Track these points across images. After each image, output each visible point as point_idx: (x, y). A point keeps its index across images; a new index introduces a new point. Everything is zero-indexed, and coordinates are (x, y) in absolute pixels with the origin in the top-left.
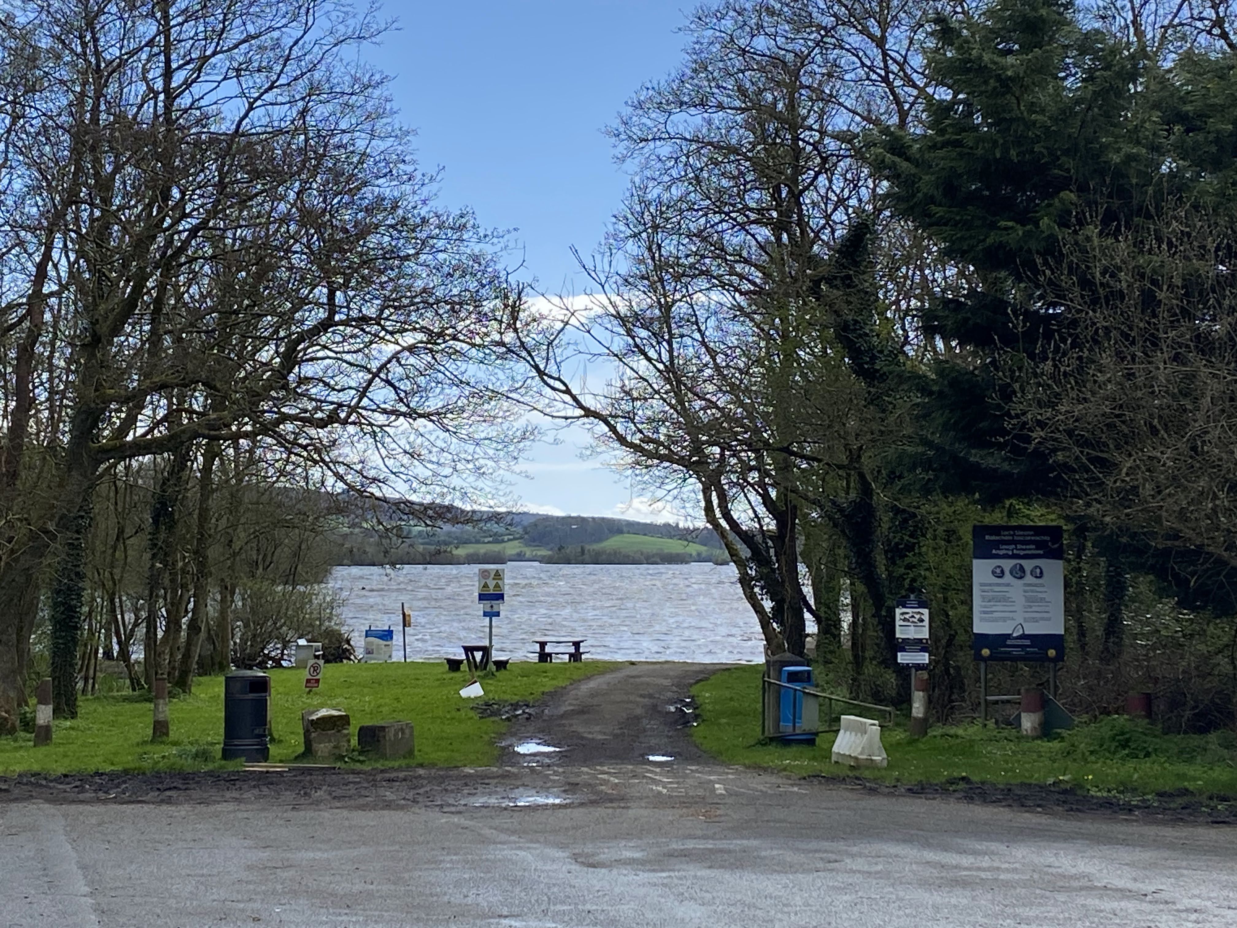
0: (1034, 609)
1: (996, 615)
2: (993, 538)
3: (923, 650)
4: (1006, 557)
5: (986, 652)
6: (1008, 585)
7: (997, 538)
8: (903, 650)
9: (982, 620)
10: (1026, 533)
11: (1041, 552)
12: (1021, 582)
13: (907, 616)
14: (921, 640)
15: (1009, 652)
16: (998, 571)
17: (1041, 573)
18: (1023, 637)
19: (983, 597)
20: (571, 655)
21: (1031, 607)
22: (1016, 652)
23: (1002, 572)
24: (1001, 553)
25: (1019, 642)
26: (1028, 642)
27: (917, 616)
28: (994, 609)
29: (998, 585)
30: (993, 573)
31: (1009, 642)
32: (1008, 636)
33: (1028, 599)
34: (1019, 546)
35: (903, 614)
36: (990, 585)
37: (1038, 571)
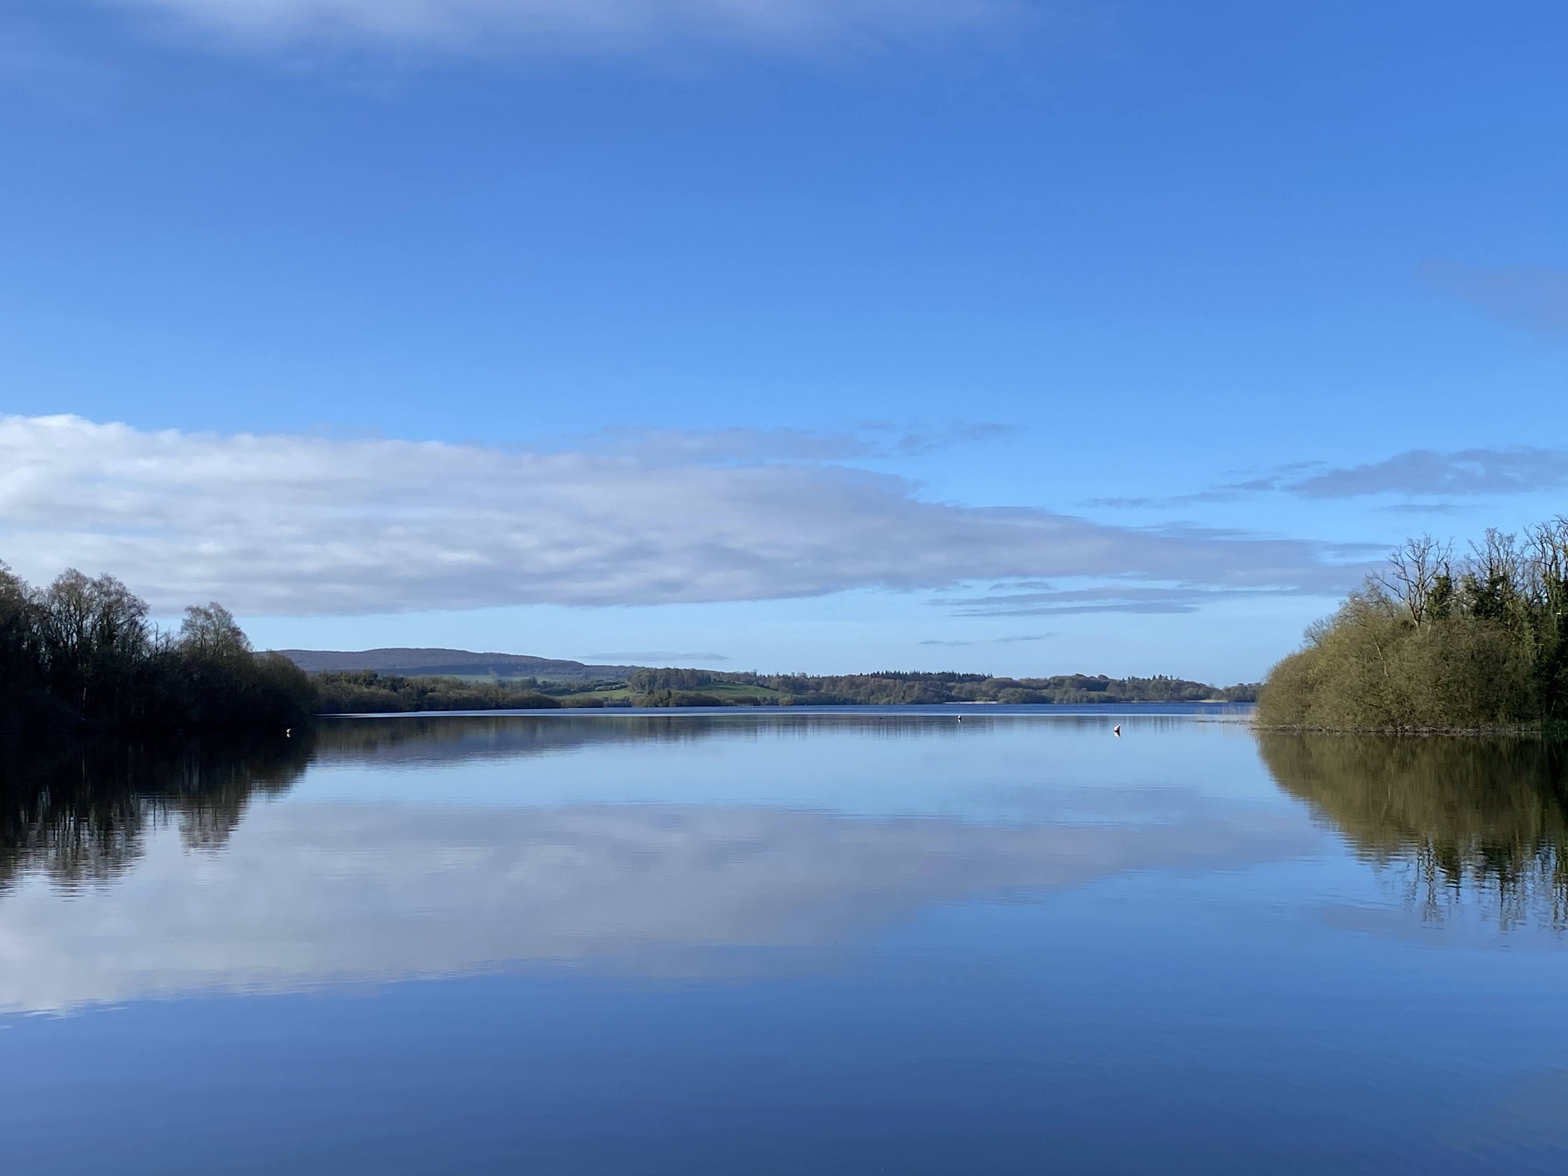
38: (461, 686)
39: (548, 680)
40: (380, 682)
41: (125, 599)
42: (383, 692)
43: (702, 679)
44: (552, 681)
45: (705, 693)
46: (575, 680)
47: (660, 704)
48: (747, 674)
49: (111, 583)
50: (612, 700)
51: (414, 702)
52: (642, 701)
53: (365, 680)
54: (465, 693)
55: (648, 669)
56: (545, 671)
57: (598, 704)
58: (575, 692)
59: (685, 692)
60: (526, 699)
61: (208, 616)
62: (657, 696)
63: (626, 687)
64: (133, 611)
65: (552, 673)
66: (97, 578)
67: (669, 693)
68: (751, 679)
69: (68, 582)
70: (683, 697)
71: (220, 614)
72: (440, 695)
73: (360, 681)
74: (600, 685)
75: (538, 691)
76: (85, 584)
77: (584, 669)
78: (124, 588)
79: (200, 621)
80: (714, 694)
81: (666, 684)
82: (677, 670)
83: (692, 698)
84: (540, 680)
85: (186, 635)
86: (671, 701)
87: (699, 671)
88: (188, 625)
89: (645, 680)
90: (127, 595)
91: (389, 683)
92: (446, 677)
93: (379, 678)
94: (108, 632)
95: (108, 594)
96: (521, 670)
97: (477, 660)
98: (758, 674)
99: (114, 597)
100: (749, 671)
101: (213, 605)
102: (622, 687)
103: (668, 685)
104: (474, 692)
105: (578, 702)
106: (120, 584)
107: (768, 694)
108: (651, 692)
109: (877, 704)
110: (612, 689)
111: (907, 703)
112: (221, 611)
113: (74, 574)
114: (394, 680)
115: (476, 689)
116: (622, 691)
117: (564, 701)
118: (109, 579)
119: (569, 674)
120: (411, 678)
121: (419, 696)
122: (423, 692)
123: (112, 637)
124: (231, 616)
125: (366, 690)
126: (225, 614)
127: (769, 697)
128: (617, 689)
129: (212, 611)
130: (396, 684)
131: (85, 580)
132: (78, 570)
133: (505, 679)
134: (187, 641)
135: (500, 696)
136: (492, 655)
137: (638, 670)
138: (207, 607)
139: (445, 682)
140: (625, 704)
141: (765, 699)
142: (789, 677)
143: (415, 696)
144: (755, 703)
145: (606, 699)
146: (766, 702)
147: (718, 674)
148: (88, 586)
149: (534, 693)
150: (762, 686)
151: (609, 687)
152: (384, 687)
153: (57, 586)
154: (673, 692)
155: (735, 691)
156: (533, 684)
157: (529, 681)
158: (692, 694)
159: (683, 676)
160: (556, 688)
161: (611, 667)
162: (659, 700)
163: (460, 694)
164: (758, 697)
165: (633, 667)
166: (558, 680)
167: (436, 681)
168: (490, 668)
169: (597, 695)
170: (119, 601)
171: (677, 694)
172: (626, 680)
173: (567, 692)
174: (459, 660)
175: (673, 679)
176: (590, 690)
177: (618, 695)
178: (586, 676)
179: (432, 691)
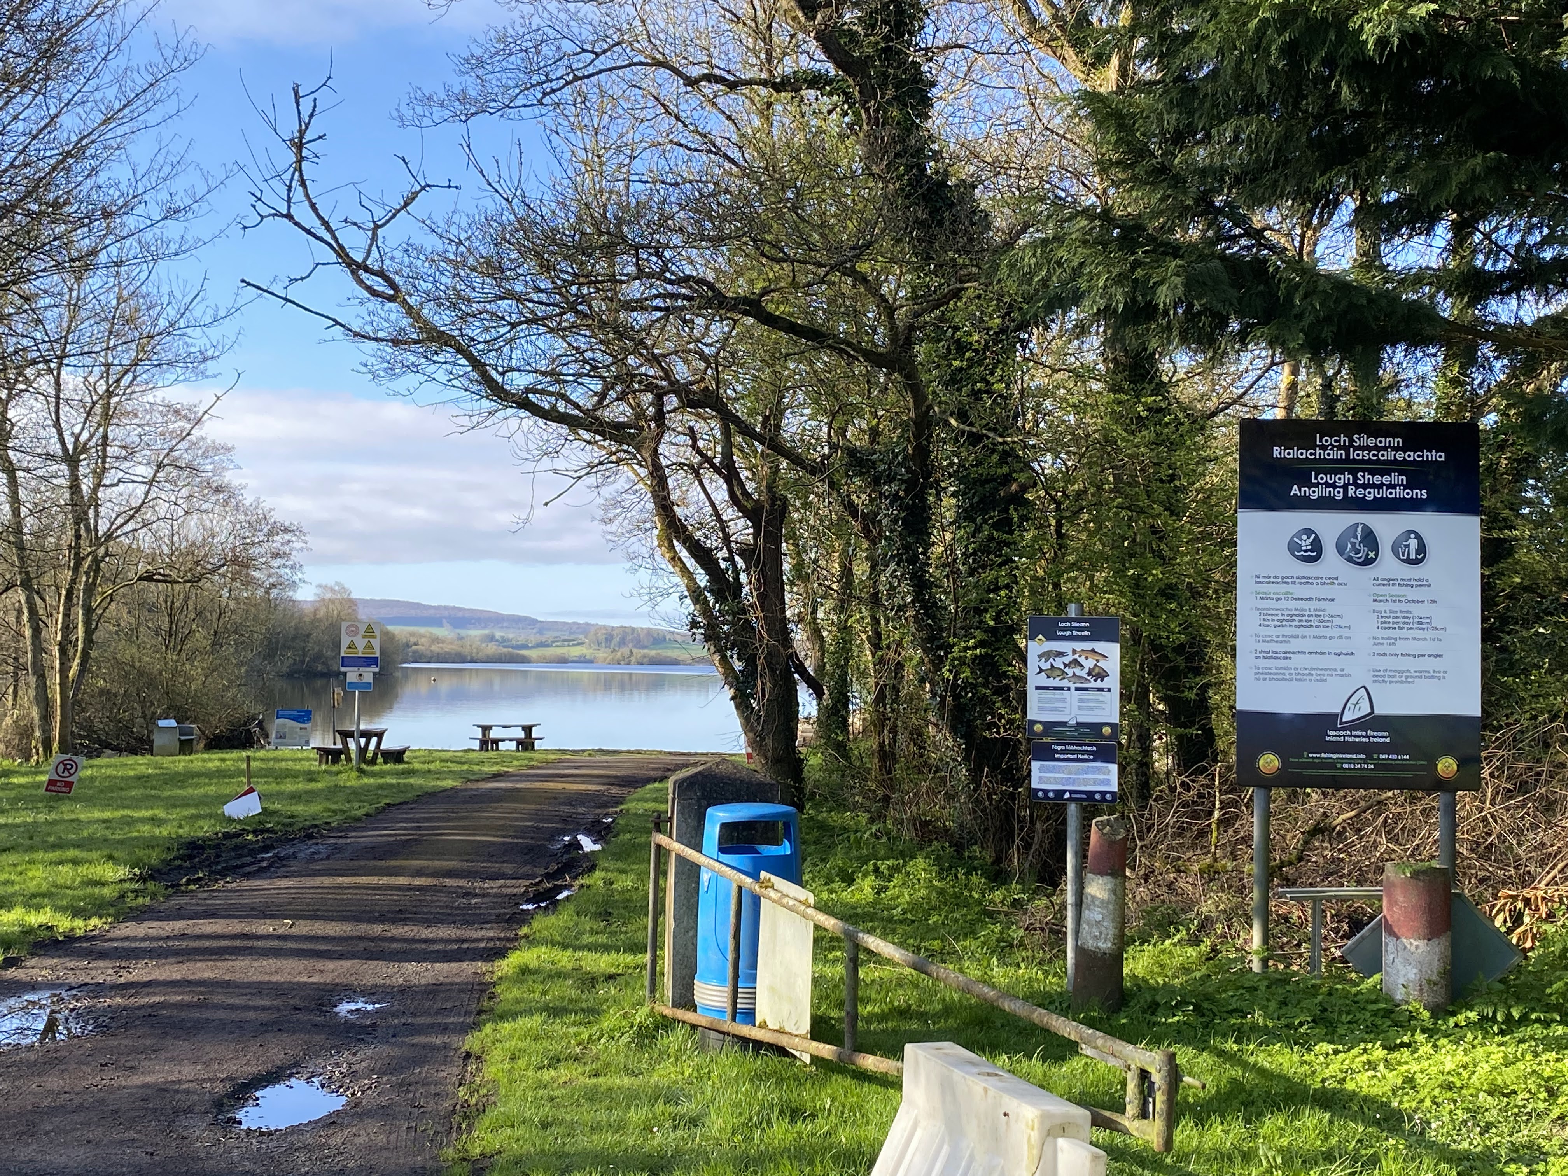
0: (1402, 647)
1: (1297, 661)
2: (1293, 453)
3: (1103, 754)
4: (1325, 504)
5: (1269, 762)
6: (1332, 581)
7: (1304, 454)
8: (1046, 754)
9: (1260, 675)
10: (1382, 442)
11: (1424, 494)
12: (1368, 572)
13: (1059, 663)
14: (1096, 728)
15: (1332, 765)
16: (1306, 543)
17: (1422, 549)
18: (1373, 721)
19: (1266, 617)
20: (519, 742)
21: (1393, 641)
22: (1352, 762)
23: (1317, 546)
24: (1314, 494)
25: (1358, 737)
26: (1382, 737)
27: (1089, 663)
28: (1295, 645)
29: (1306, 581)
30: (1293, 548)
31: (1332, 736)
32: (1329, 720)
33: (1384, 620)
34: (1363, 478)
35: (1047, 655)
36: (1284, 580)
37: (1413, 543)
39: (505, 635)
43: (659, 639)
44: (510, 636)
45: (665, 653)
46: (532, 635)
47: (623, 662)
50: (569, 656)
52: (605, 659)
55: (602, 627)
56: (501, 626)
57: (563, 661)
58: (534, 648)
59: (645, 651)
62: (618, 654)
63: (583, 643)
65: (508, 627)
67: (629, 650)
70: (644, 656)
72: (424, 648)
74: (557, 642)
75: (499, 647)
77: (537, 626)
79: (328, 596)
80: (672, 654)
81: (624, 642)
82: (633, 629)
83: (652, 657)
84: (498, 635)
86: (633, 659)
89: (602, 637)
92: (421, 630)
96: (477, 624)
97: (432, 612)
102: (578, 644)
103: (626, 643)
104: (451, 646)
105: (543, 658)
108: (613, 650)
110: (569, 645)
115: (450, 643)
116: (579, 648)
117: (528, 655)
119: (524, 629)
128: (573, 645)
133: (462, 633)
136: (446, 608)
137: (594, 628)
139: (422, 636)
140: (583, 661)
145: (566, 655)
149: (491, 649)
151: (566, 643)
154: (635, 651)
155: (690, 652)
156: (492, 639)
157: (487, 636)
158: (653, 653)
159: (639, 636)
160: (515, 643)
161: (565, 623)
162: (621, 658)
165: (587, 624)
166: (514, 634)
168: (444, 621)
169: (557, 652)
171: (639, 653)
172: (582, 637)
173: (525, 647)
174: (413, 613)
175: (629, 637)
176: (548, 646)
177: (576, 652)
178: (540, 632)
179: (416, 644)
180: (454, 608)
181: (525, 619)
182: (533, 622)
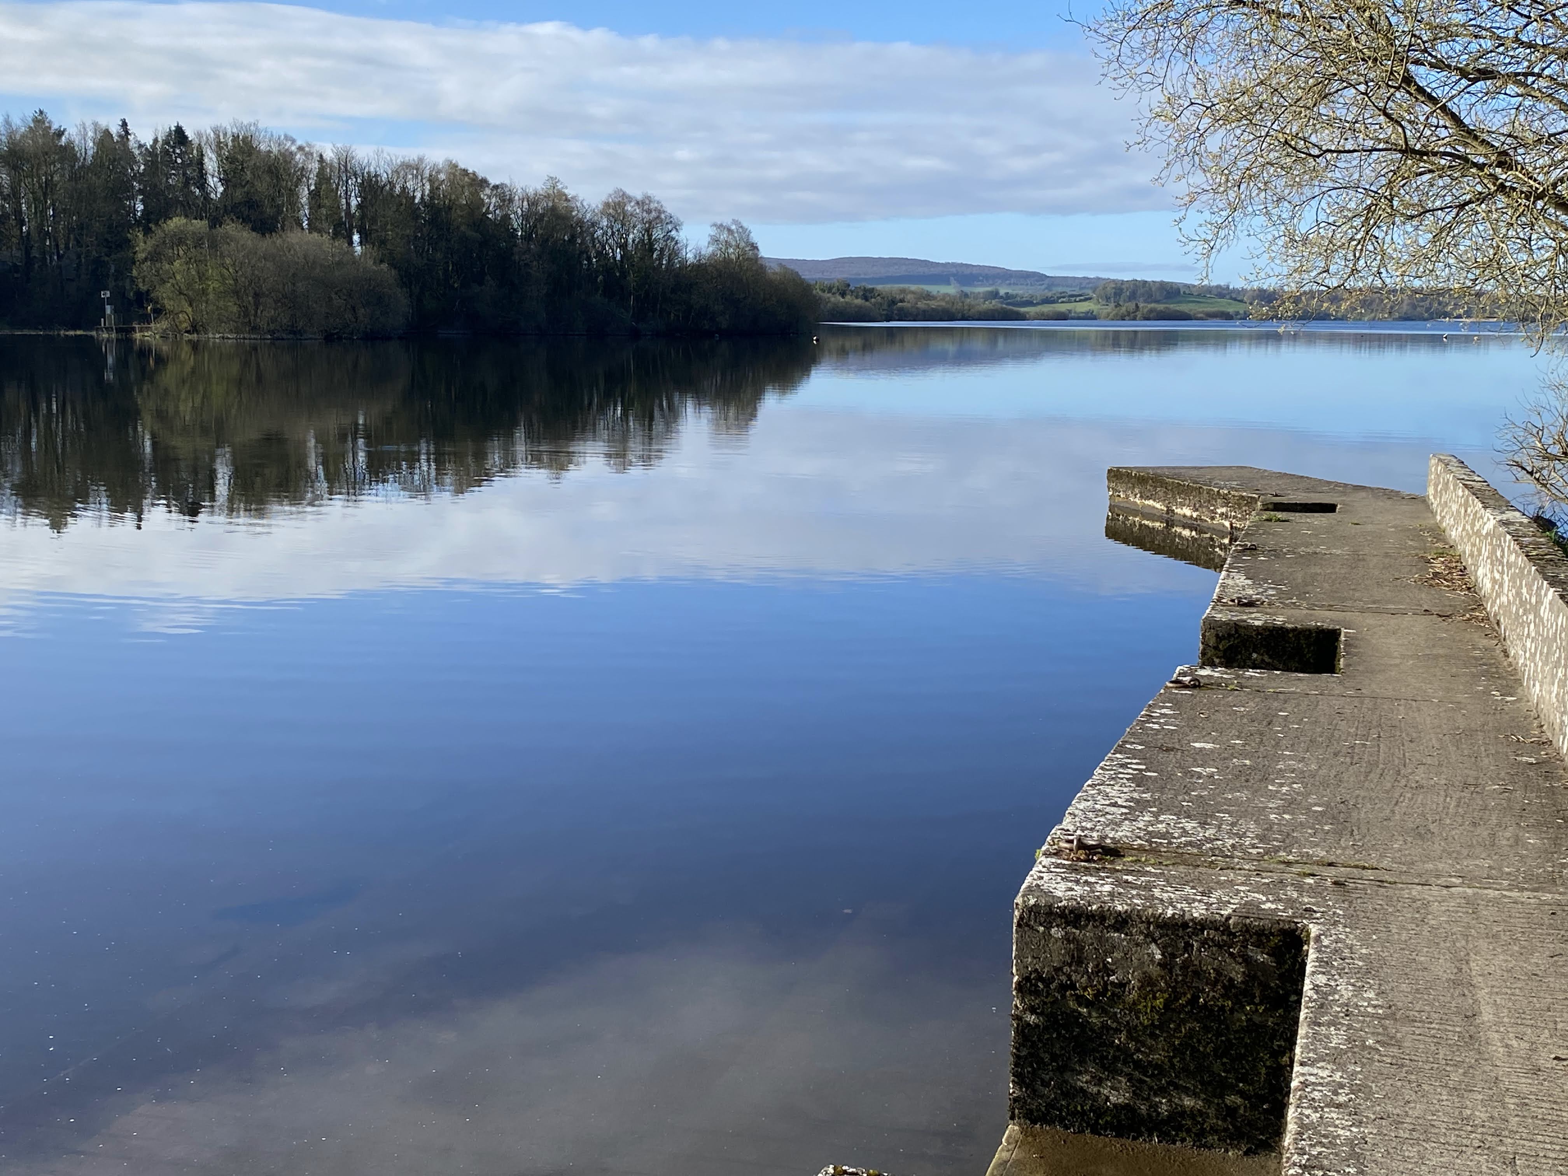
38: (928, 296)
39: (1010, 291)
40: (852, 292)
41: (663, 216)
42: (859, 301)
43: (1171, 292)
44: (1014, 292)
45: (1173, 307)
46: (1039, 291)
47: (1127, 318)
48: (1218, 287)
49: (650, 201)
50: (1075, 312)
51: (885, 312)
52: (1108, 314)
53: (838, 290)
54: (933, 304)
55: (1114, 281)
56: (1008, 282)
57: (1062, 317)
58: (1038, 304)
59: (1153, 305)
60: (992, 310)
61: (730, 231)
62: (1124, 309)
63: (1090, 299)
64: (670, 227)
65: (1014, 284)
66: (639, 197)
67: (1137, 305)
68: (1223, 292)
69: (617, 200)
70: (1151, 310)
71: (741, 230)
72: (909, 305)
73: (834, 290)
74: (1064, 297)
75: (1002, 303)
76: (630, 202)
77: (1046, 282)
78: (662, 206)
79: (724, 236)
80: (1184, 308)
81: (1133, 296)
82: (1145, 282)
83: (1161, 311)
84: (1002, 292)
85: (711, 249)
86: (1139, 314)
87: (1168, 283)
88: (715, 240)
89: (1110, 291)
90: (664, 212)
91: (861, 293)
92: (913, 287)
93: (852, 288)
94: (647, 246)
95: (649, 211)
96: (982, 281)
97: (939, 270)
98: (1231, 287)
99: (654, 214)
100: (1222, 284)
101: (735, 222)
102: (1086, 300)
103: (1135, 298)
104: (943, 304)
105: (1043, 314)
106: (658, 202)
107: (1240, 308)
108: (1118, 305)
109: (1360, 320)
110: (1075, 301)
111: (1394, 320)
112: (741, 227)
113: (621, 194)
114: (865, 290)
115: (943, 299)
116: (1086, 303)
117: (1028, 313)
118: (649, 198)
119: (1031, 285)
120: (879, 287)
121: (889, 306)
122: (893, 302)
123: (652, 250)
124: (750, 232)
125: (842, 300)
126: (745, 230)
127: (1241, 312)
128: (1080, 301)
129: (733, 227)
130: (867, 294)
131: (630, 199)
132: (624, 189)
133: (967, 289)
134: (713, 254)
135: (966, 307)
136: (954, 265)
137: (1104, 282)
138: (729, 223)
139: (913, 293)
140: (1090, 316)
141: (1237, 313)
142: (1265, 291)
143: (885, 307)
144: (1227, 317)
145: (1070, 311)
146: (1239, 317)
147: (1188, 286)
148: (632, 204)
149: (994, 304)
150: (1235, 299)
151: (1073, 299)
152: (857, 298)
153: (607, 205)
154: (1141, 305)
155: (1206, 305)
156: (995, 295)
157: (992, 292)
158: (1160, 307)
159: (1150, 289)
160: (1019, 299)
161: (1075, 278)
162: (1126, 313)
163: (928, 304)
164: (1231, 310)
165: (1098, 279)
166: (1020, 291)
167: (903, 291)
168: (952, 278)
169: (1062, 308)
170: (658, 217)
171: (1145, 307)
172: (1090, 293)
173: (1029, 303)
174: (921, 270)
175: (1142, 290)
176: (1053, 302)
177: (1082, 307)
178: (1049, 288)
179: (902, 301)
180: (962, 265)
181: (1034, 274)
182: (1041, 277)
